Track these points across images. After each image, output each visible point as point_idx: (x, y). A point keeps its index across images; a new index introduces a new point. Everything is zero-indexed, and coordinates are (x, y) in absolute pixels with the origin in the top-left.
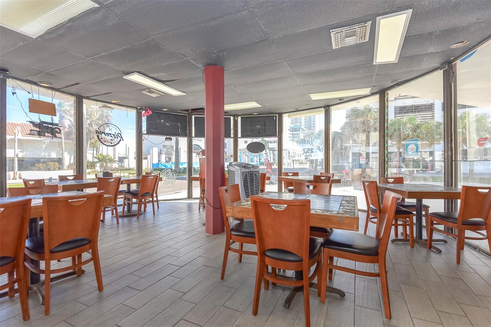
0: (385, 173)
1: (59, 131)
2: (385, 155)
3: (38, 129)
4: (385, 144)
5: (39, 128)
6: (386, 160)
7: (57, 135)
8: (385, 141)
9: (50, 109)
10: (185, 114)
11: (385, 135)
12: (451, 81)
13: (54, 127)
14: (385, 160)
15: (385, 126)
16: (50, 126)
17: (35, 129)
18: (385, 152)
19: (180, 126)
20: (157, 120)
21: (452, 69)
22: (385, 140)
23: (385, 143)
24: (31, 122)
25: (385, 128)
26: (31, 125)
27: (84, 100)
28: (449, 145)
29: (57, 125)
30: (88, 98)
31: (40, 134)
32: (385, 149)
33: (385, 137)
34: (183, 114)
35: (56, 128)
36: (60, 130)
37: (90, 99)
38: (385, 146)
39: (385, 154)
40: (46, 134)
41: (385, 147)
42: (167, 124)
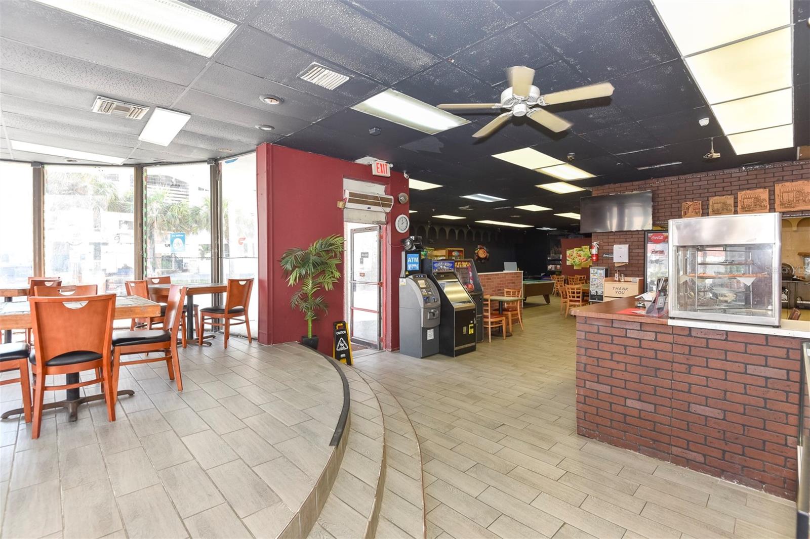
0: (143, 273)
2: (143, 250)
4: (142, 236)
6: (145, 256)
8: (143, 232)
11: (143, 224)
12: (217, 179)
14: (143, 256)
15: (142, 212)
18: (143, 246)
21: (218, 167)
22: (142, 230)
23: (142, 234)
25: (142, 214)
28: (216, 242)
32: (143, 242)
33: (142, 226)
38: (143, 238)
39: (143, 248)
41: (143, 240)
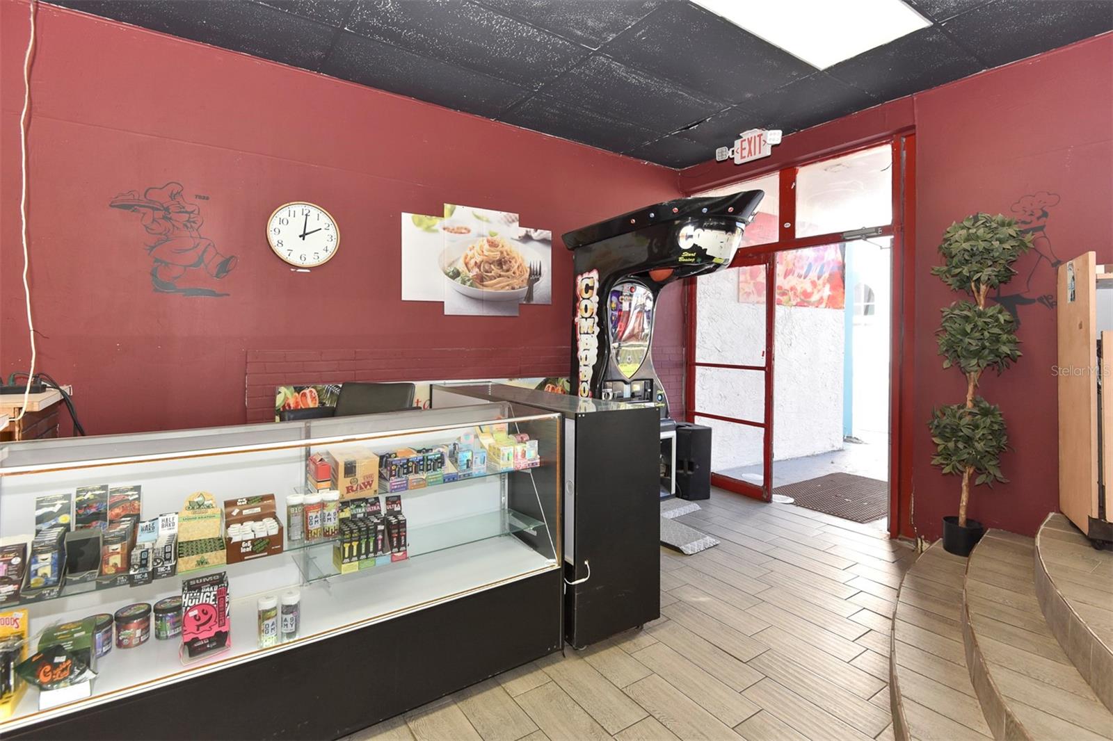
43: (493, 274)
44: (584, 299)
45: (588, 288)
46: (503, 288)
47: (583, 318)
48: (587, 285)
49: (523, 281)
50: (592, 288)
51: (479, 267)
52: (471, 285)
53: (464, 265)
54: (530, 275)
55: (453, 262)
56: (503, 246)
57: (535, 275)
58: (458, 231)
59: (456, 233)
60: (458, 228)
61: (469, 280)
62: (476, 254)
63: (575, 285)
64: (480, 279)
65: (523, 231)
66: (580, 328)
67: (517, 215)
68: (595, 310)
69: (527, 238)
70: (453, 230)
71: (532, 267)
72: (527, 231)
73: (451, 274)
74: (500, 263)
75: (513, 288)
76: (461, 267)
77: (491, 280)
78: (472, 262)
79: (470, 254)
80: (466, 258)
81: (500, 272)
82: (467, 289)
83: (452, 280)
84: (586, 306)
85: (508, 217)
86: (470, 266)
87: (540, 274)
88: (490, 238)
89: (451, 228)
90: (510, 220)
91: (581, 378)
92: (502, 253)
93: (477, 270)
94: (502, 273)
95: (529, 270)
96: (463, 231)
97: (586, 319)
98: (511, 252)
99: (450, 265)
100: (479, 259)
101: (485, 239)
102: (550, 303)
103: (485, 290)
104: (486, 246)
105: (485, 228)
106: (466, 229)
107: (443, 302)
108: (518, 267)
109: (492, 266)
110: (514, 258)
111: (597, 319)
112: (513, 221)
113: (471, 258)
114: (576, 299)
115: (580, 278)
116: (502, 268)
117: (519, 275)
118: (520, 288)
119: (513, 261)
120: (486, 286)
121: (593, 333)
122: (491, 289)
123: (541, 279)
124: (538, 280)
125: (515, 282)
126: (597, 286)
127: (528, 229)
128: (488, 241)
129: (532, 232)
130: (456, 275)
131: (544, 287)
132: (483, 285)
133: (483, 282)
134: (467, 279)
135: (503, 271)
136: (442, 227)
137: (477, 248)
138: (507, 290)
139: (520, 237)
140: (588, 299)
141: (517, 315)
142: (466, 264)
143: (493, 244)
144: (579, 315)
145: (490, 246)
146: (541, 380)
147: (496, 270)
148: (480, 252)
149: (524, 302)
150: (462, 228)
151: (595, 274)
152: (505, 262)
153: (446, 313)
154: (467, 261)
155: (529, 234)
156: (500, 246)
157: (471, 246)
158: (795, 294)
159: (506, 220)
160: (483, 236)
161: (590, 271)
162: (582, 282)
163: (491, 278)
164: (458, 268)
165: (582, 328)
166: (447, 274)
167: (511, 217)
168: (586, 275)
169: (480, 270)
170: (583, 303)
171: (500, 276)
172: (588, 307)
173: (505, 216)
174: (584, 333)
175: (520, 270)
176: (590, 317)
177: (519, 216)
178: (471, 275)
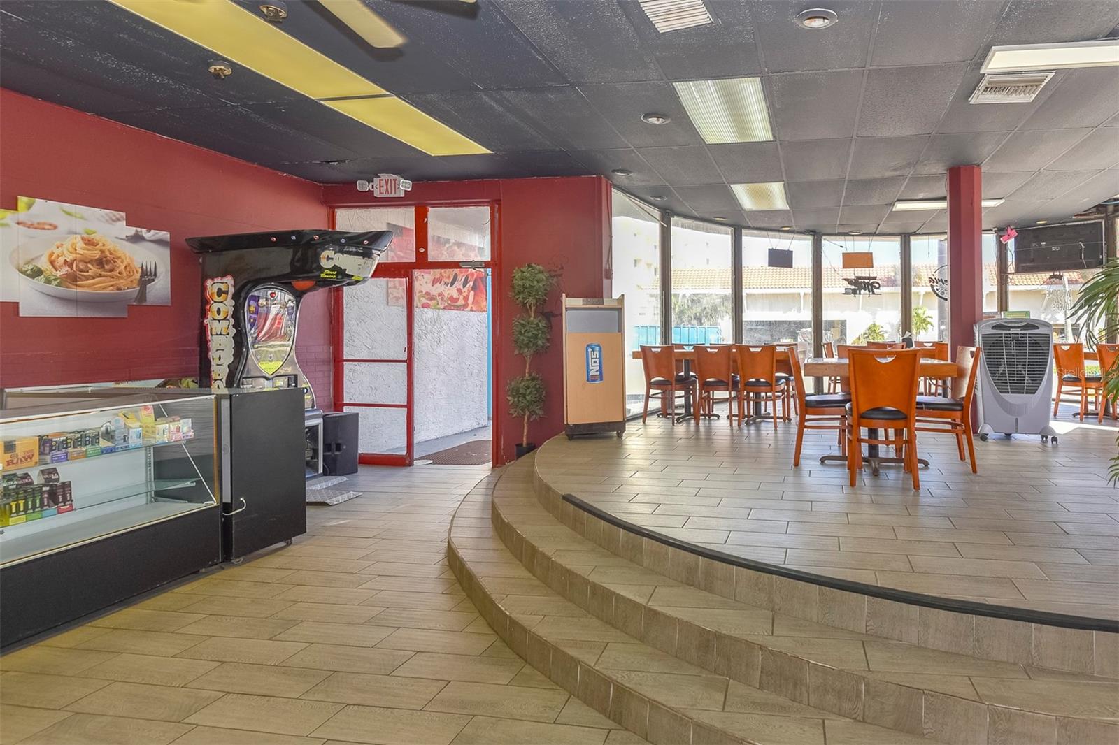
1: (877, 286)
3: (853, 287)
5: (855, 286)
7: (875, 291)
9: (865, 260)
10: (1095, 219)
13: (871, 281)
16: (866, 281)
17: (850, 286)
19: (1083, 247)
20: (1034, 245)
24: (845, 279)
26: (846, 282)
27: (912, 238)
29: (875, 278)
30: (915, 234)
31: (854, 292)
34: (1092, 222)
35: (873, 283)
36: (878, 284)
37: (919, 234)
40: (862, 291)
42: (1053, 249)
43: (90, 273)
44: (215, 302)
45: (220, 292)
46: (104, 288)
47: (214, 319)
48: (219, 290)
49: (132, 281)
50: (226, 293)
51: (71, 266)
52: (59, 285)
53: (49, 264)
54: (142, 276)
55: (33, 259)
56: (104, 245)
57: (147, 276)
58: (40, 227)
59: (36, 228)
60: (38, 223)
61: (56, 280)
62: (65, 252)
63: (204, 288)
64: (73, 279)
65: (132, 231)
66: (211, 329)
67: (123, 214)
68: (231, 313)
69: (137, 238)
70: (32, 225)
71: (145, 268)
72: (137, 231)
73: (29, 272)
74: (100, 262)
75: (119, 289)
76: (43, 264)
77: (87, 280)
78: (61, 260)
79: (57, 252)
80: (51, 255)
81: (99, 271)
82: (53, 288)
83: (31, 279)
84: (219, 309)
85: (111, 215)
86: (57, 265)
87: (155, 275)
88: (85, 236)
89: (30, 223)
90: (114, 218)
91: (213, 377)
92: (102, 252)
93: (69, 269)
94: (103, 273)
95: (140, 270)
96: (47, 227)
97: (219, 321)
98: (115, 251)
99: (28, 263)
100: (69, 258)
101: (79, 237)
102: (170, 305)
103: (79, 290)
104: (80, 244)
105: (79, 226)
106: (50, 225)
107: (18, 303)
108: (126, 267)
109: (89, 266)
110: (119, 258)
111: (232, 321)
112: (118, 220)
113: (59, 256)
114: (204, 302)
115: (209, 282)
116: (103, 267)
117: (127, 275)
118: (128, 288)
119: (119, 261)
120: (80, 286)
121: (228, 334)
122: (85, 289)
123: (156, 280)
124: (153, 280)
125: (122, 283)
126: (232, 290)
127: (139, 229)
128: (83, 239)
129: (144, 232)
130: (36, 273)
131: (161, 288)
132: (76, 285)
133: (76, 281)
134: (53, 278)
135: (105, 270)
136: (17, 221)
137: (67, 245)
138: (110, 290)
139: (127, 236)
140: (222, 302)
141: (126, 316)
142: (52, 263)
143: (89, 243)
144: (210, 317)
145: (86, 244)
146: (160, 381)
147: (93, 270)
148: (71, 250)
149: (135, 304)
150: (44, 224)
151: (229, 280)
152: (108, 262)
153: (21, 315)
154: (53, 258)
155: (140, 234)
156: (101, 244)
157: (58, 243)
158: (442, 299)
159: (108, 218)
160: (76, 234)
161: (223, 276)
162: (212, 286)
163: (87, 278)
164: (39, 266)
165: (214, 330)
166: (24, 273)
167: (114, 216)
168: (218, 280)
169: (72, 269)
170: (215, 307)
171: (100, 276)
172: (221, 310)
173: (106, 214)
174: (217, 335)
175: (128, 269)
176: (224, 319)
177: (126, 215)
178: (58, 274)
